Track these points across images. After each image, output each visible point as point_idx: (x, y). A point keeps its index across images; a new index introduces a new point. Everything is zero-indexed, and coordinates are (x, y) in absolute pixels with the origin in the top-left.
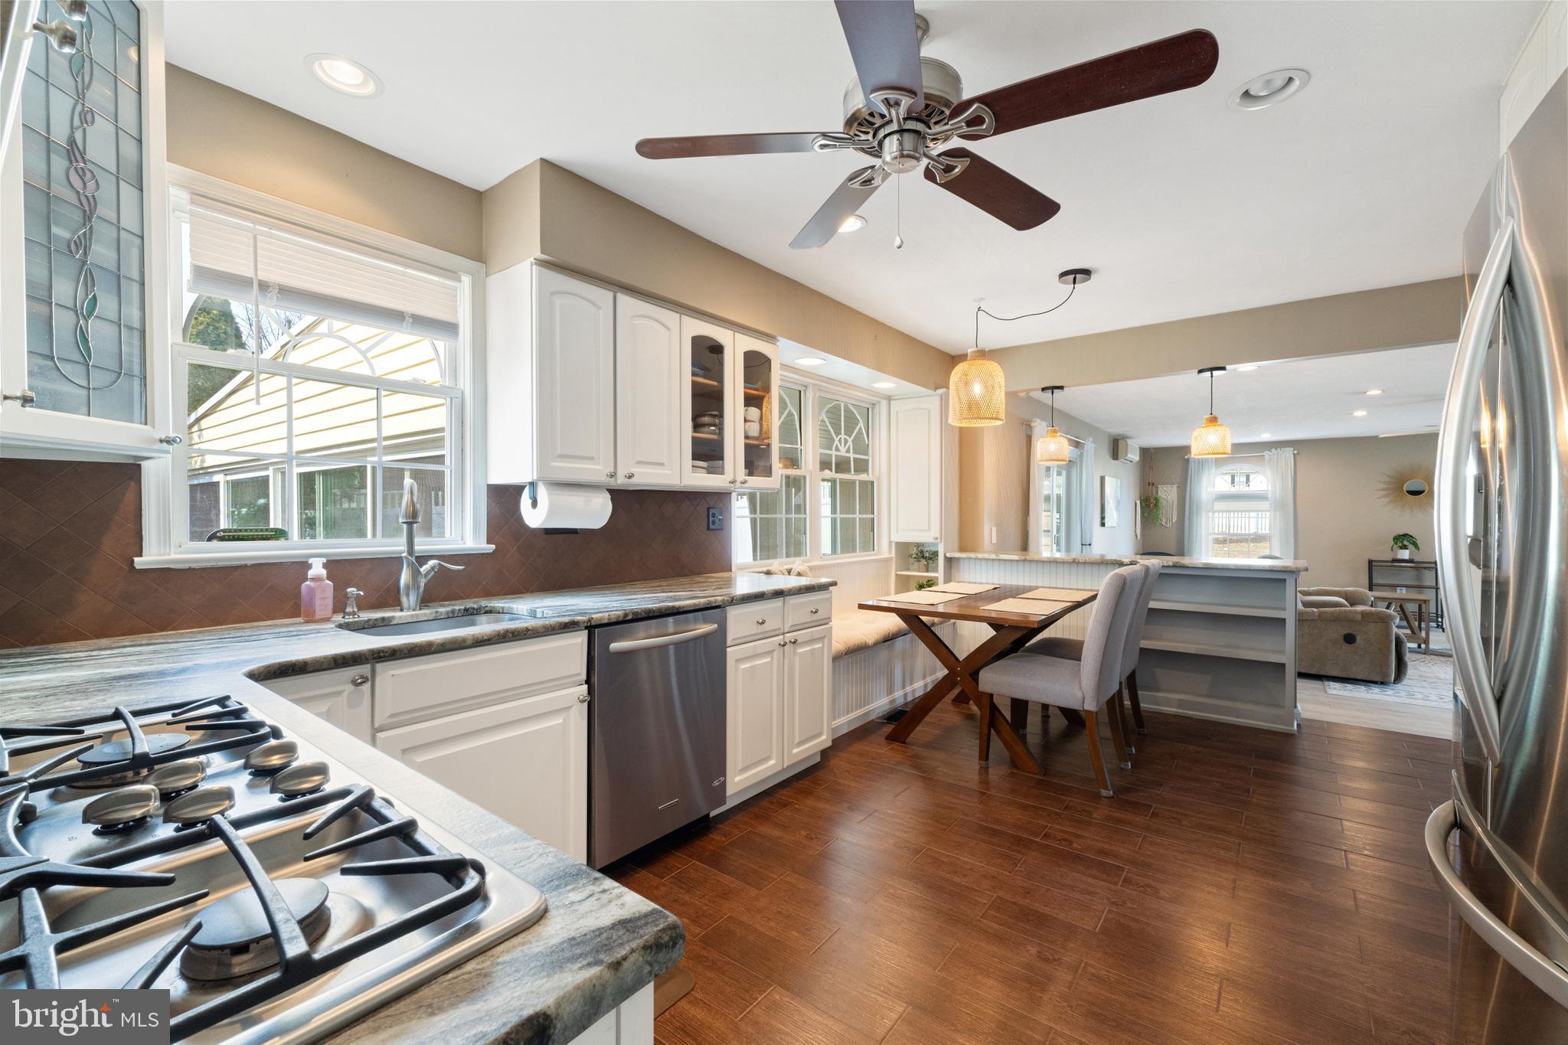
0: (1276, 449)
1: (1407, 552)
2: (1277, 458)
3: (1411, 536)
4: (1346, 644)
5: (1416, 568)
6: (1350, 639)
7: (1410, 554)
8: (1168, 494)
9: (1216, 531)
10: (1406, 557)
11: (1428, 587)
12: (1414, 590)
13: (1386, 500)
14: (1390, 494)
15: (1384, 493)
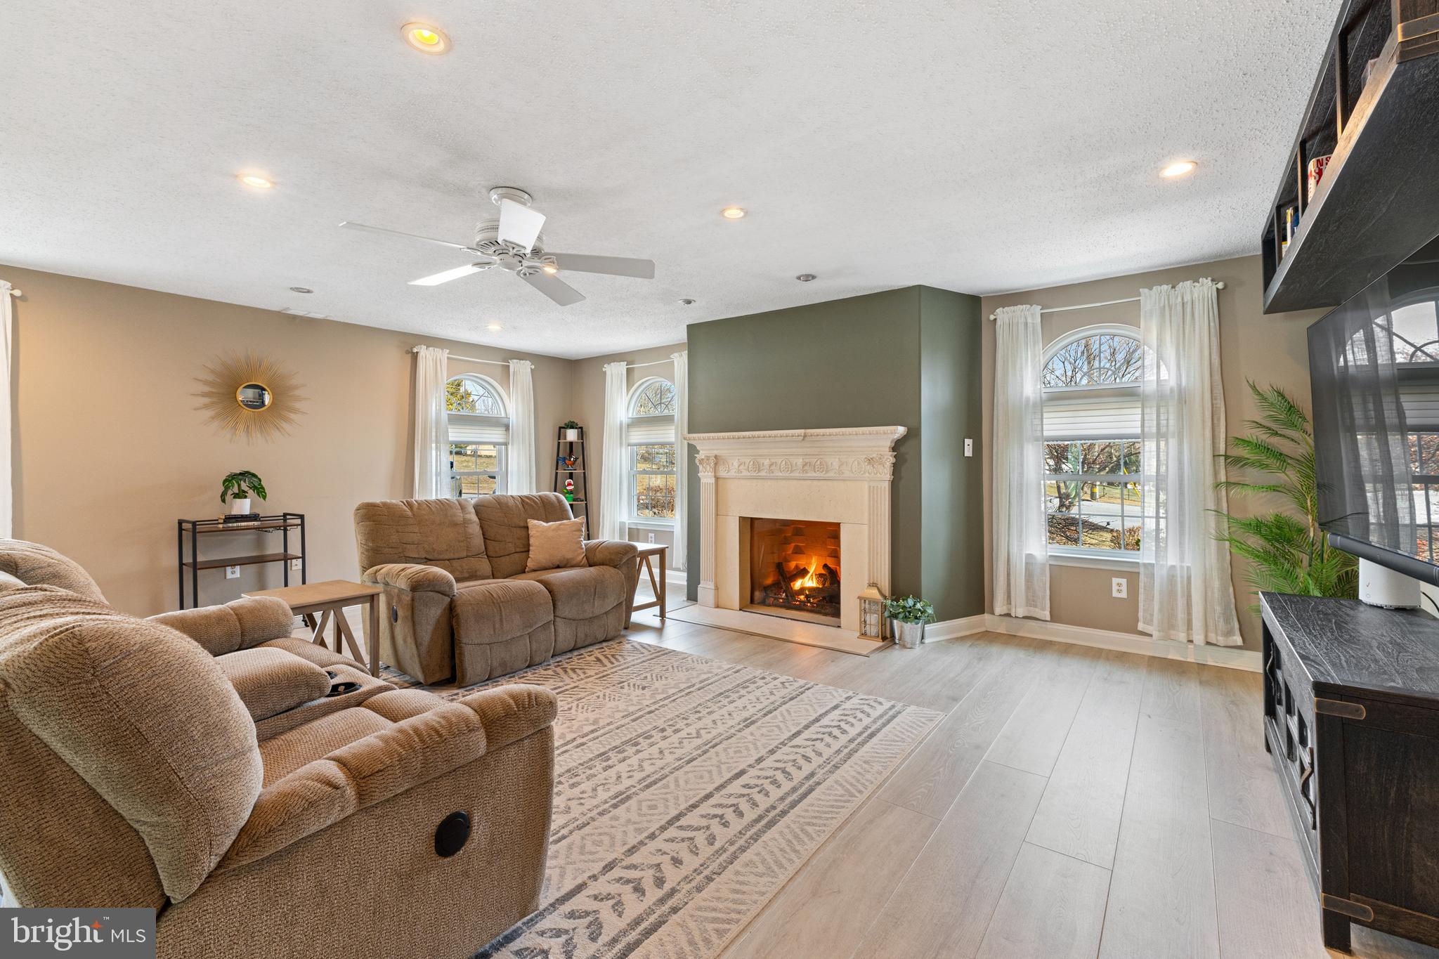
1: (247, 501)
3: (254, 476)
4: (440, 861)
5: (258, 528)
7: (252, 506)
10: (247, 511)
11: (274, 559)
12: (252, 568)
13: (208, 414)
14: (213, 403)
15: (207, 400)
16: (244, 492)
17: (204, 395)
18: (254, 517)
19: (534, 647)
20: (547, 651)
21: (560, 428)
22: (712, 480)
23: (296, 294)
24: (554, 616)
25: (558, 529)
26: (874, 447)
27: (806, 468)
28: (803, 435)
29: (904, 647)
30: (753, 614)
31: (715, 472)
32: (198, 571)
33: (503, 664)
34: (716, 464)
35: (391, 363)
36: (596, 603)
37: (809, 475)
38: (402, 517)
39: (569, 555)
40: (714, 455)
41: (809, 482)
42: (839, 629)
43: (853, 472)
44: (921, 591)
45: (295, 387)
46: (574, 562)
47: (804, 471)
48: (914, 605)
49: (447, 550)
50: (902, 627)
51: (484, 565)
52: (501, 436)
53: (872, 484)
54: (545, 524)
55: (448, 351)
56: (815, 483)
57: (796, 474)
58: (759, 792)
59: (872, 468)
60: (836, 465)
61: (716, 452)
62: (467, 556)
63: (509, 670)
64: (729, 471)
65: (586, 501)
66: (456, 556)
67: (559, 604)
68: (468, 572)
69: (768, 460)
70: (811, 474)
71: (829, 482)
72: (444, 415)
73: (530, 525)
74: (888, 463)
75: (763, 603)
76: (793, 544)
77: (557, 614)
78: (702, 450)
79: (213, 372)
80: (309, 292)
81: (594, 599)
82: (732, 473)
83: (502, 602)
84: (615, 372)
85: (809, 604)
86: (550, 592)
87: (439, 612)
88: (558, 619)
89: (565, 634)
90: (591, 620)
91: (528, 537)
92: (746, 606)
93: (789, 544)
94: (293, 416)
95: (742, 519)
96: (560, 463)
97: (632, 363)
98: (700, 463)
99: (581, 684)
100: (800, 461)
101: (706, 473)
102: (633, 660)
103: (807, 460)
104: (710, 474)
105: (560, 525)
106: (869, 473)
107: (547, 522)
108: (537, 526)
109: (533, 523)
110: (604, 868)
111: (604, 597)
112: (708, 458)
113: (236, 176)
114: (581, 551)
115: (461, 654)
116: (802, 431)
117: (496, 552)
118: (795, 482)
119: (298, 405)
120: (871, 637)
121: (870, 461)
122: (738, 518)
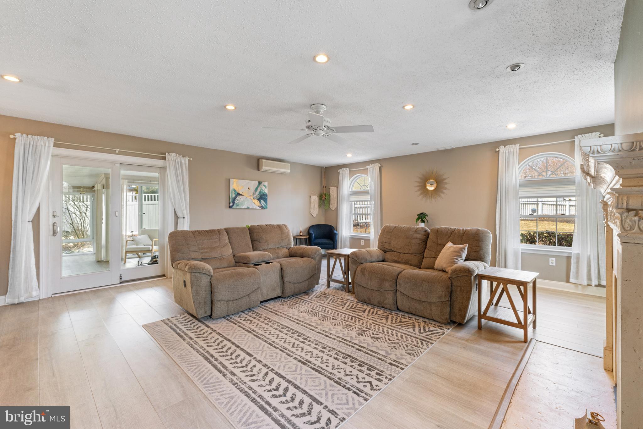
0: (372, 164)
1: (424, 224)
8: (333, 192)
13: (419, 192)
14: (420, 189)
16: (423, 220)
17: (417, 187)
36: (421, 293)
45: (445, 179)
55: (519, 145)
73: (446, 245)
80: (417, 144)
88: (398, 291)
90: (420, 302)
94: (444, 191)
107: (453, 244)
119: (446, 186)
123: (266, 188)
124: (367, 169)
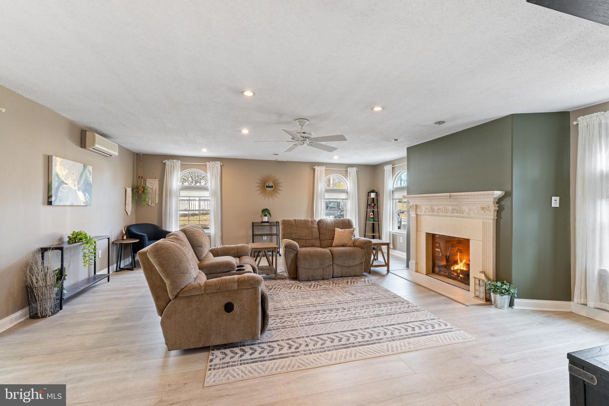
0: (212, 162)
1: (267, 217)
2: (213, 167)
3: (268, 210)
4: (226, 313)
5: (270, 226)
6: (229, 308)
7: (268, 218)
8: (152, 184)
9: (181, 209)
10: (266, 220)
11: (274, 235)
12: (269, 237)
13: (259, 192)
14: (260, 189)
15: (258, 188)
16: (266, 214)
17: (258, 187)
18: (268, 222)
19: (324, 273)
20: (330, 275)
21: (368, 192)
22: (415, 216)
23: (275, 156)
24: (333, 263)
25: (344, 232)
26: (486, 201)
27: (453, 211)
28: (449, 195)
29: (496, 307)
30: (431, 277)
31: (416, 212)
32: (254, 237)
33: (313, 276)
34: (416, 208)
35: (307, 172)
36: (350, 261)
37: (454, 215)
38: (292, 224)
39: (346, 242)
40: (415, 204)
41: (455, 218)
42: (468, 292)
43: (475, 215)
44: (512, 279)
45: (280, 183)
46: (348, 245)
47: (453, 213)
48: (501, 286)
49: (305, 236)
50: (495, 296)
51: (318, 243)
52: (345, 196)
53: (484, 221)
54: (340, 230)
55: (325, 167)
56: (458, 219)
57: (449, 214)
58: (354, 337)
59: (484, 212)
60: (467, 210)
61: (416, 203)
62: (312, 239)
63: (315, 279)
64: (421, 212)
65: (378, 222)
66: (308, 239)
67: (334, 259)
68: (311, 244)
69: (437, 207)
70: (455, 214)
71: (464, 219)
72: (323, 190)
73: (335, 230)
74: (492, 210)
75: (439, 274)
76: (457, 248)
77: (334, 262)
78: (411, 202)
79: (260, 180)
80: (278, 155)
81: (349, 259)
82: (423, 213)
83: (313, 255)
84: (388, 168)
85: (459, 278)
86: (332, 254)
87: (293, 256)
88: (334, 264)
89: (337, 271)
90: (349, 267)
91: (334, 234)
92: (430, 274)
93: (455, 247)
94: (279, 192)
95: (428, 234)
96: (368, 206)
97: (395, 165)
98: (410, 208)
99: (333, 288)
100: (450, 208)
101: (413, 212)
102: (359, 285)
103: (454, 208)
104: (414, 213)
105: (345, 231)
106: (483, 215)
107: (341, 229)
108: (338, 230)
109: (337, 229)
110: (287, 339)
111: (354, 259)
112: (413, 206)
113: (241, 131)
114: (352, 241)
115: (298, 270)
116: (448, 194)
117: (322, 238)
118: (449, 218)
119: (281, 188)
120: (480, 298)
121: (483, 209)
122: (425, 233)
123: (90, 174)
124: (206, 165)
